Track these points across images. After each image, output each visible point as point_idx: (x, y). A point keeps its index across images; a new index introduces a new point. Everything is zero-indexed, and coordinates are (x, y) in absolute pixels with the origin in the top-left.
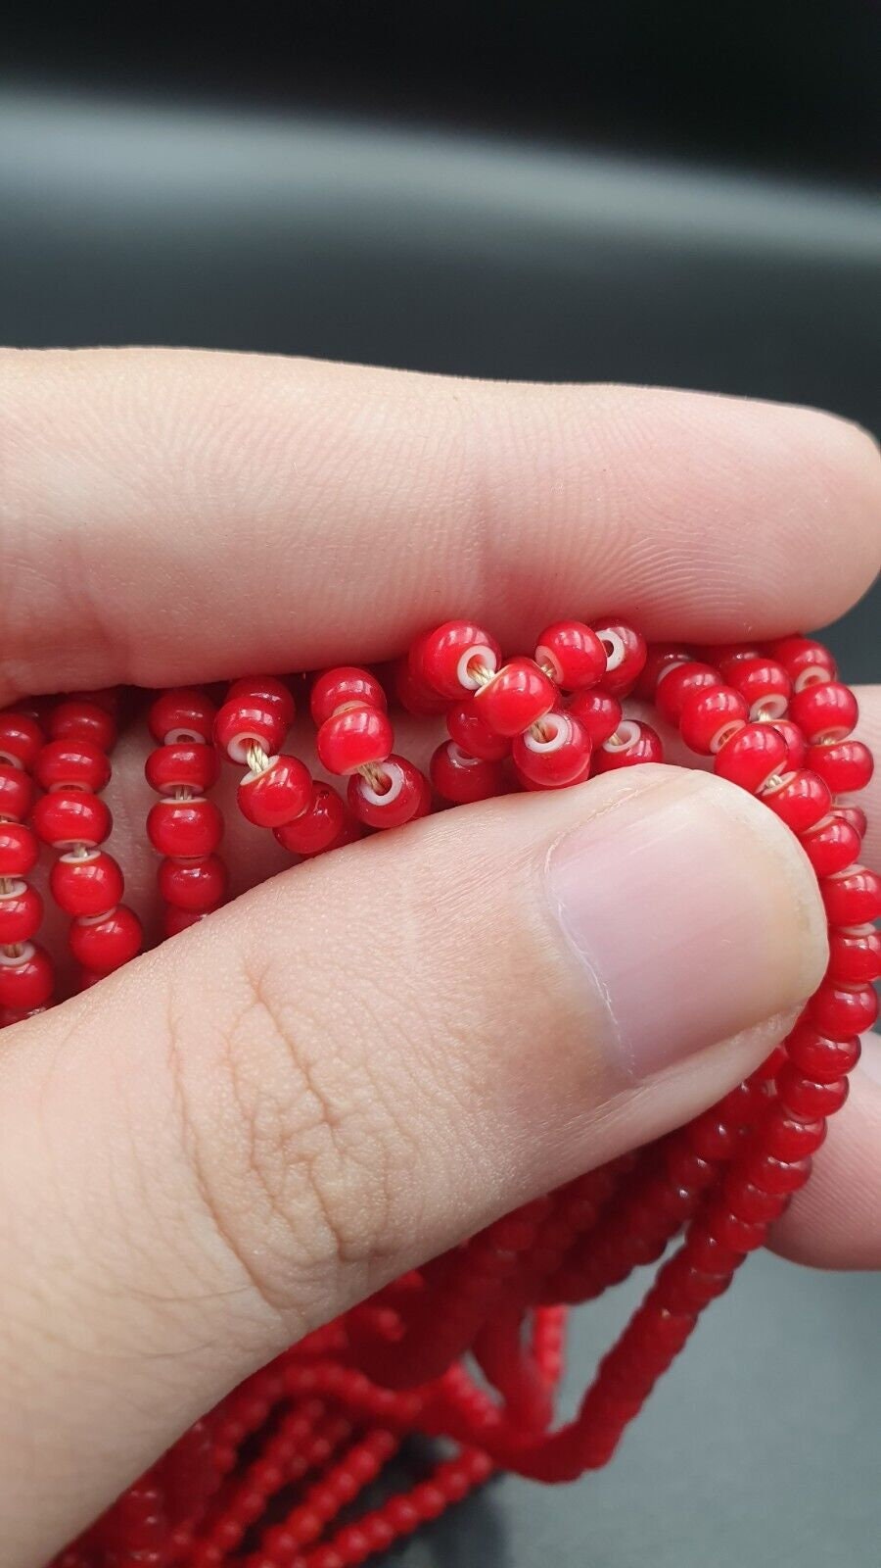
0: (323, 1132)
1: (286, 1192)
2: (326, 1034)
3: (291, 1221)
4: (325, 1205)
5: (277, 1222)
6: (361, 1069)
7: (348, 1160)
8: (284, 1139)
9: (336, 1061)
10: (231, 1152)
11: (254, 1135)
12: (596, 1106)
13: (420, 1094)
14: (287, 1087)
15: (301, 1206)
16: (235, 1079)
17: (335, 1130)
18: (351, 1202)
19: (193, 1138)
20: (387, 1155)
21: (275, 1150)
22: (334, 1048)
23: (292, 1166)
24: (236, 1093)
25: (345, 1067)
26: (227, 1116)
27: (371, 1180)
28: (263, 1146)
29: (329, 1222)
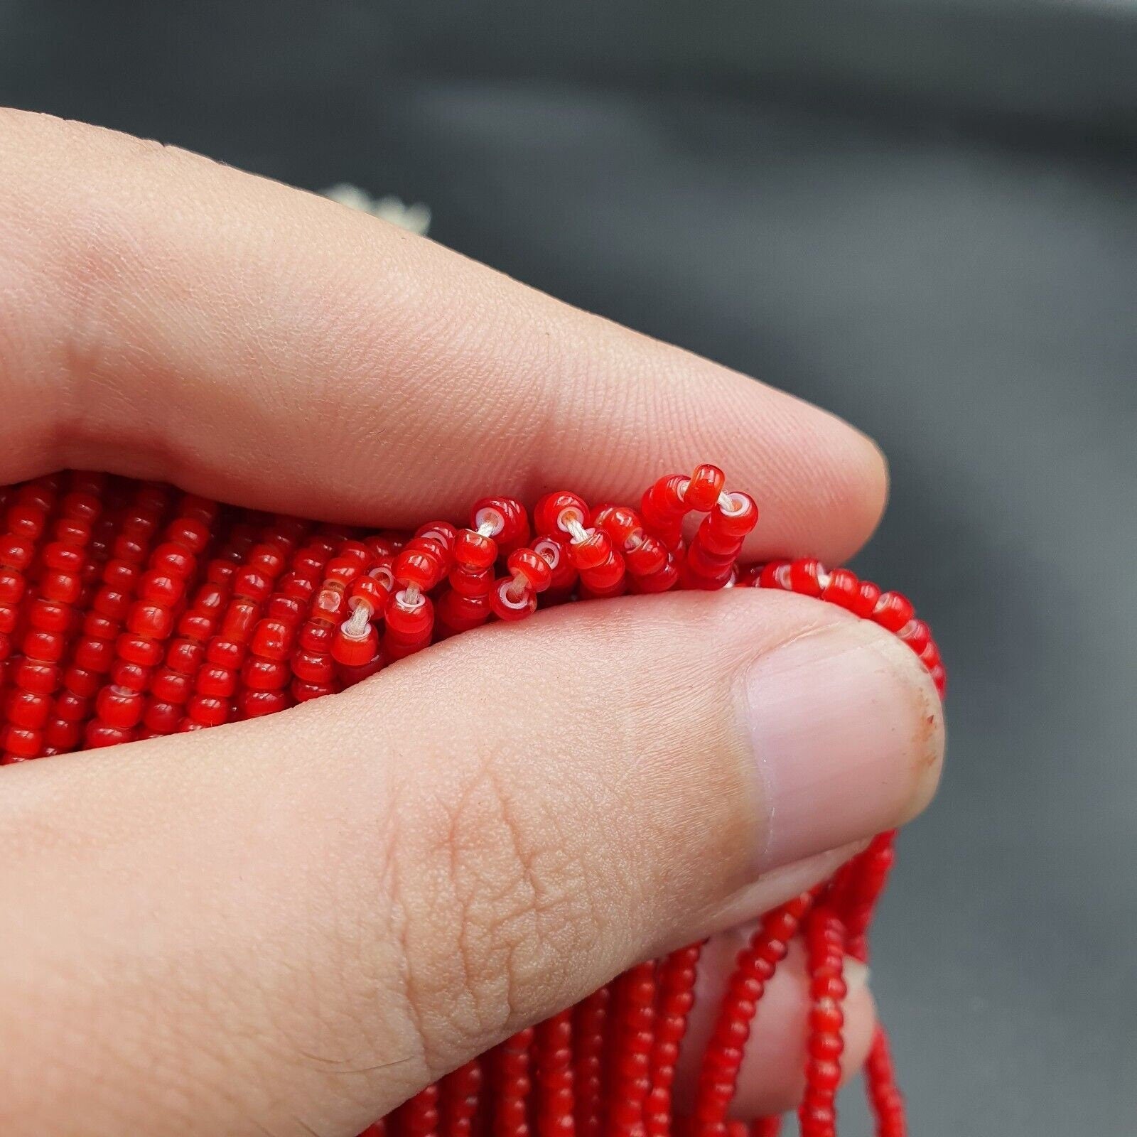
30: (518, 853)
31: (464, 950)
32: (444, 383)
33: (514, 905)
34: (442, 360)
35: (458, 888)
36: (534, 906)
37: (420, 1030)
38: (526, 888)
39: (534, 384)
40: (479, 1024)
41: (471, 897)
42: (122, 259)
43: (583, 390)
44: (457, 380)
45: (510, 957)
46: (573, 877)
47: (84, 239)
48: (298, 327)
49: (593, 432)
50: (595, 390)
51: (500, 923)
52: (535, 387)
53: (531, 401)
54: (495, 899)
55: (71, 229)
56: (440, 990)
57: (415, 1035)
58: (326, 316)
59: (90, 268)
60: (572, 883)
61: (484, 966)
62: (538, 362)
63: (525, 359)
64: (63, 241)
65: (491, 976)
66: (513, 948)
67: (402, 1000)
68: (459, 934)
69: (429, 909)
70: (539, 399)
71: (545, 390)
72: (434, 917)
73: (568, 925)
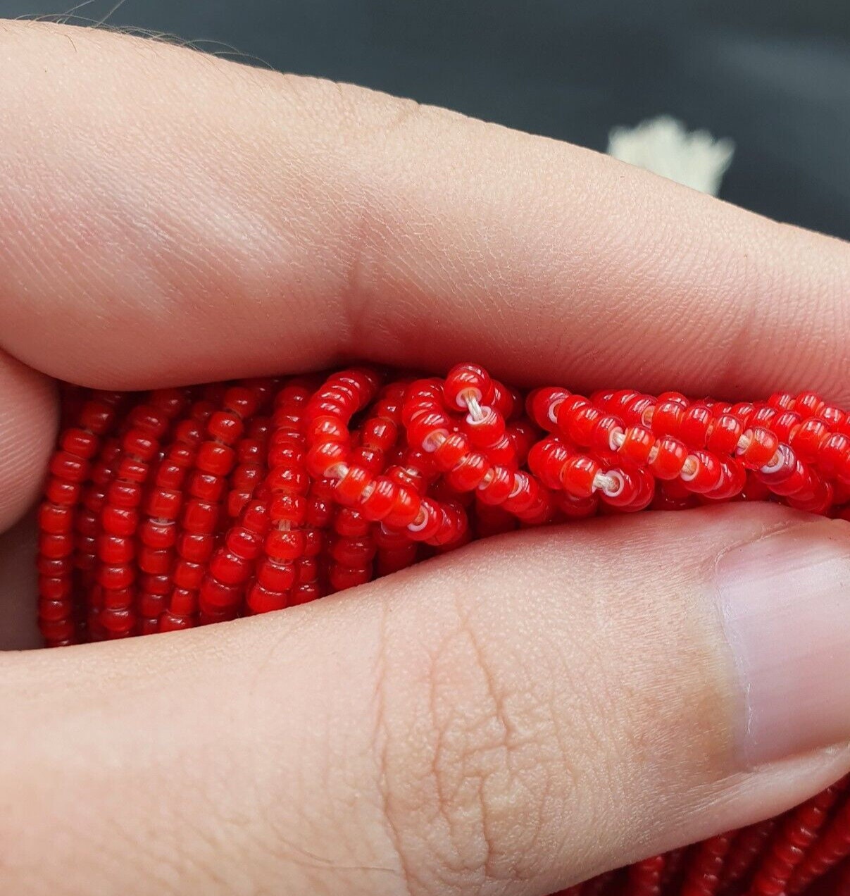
0: (501, 754)
1: (456, 800)
2: (523, 672)
3: (452, 824)
4: (486, 816)
5: (441, 823)
6: (547, 705)
7: (516, 782)
8: (466, 754)
9: (528, 696)
10: (416, 755)
11: (440, 745)
12: (718, 779)
13: (588, 736)
14: (478, 711)
15: (465, 814)
16: (433, 694)
17: (512, 753)
18: (510, 817)
19: (385, 737)
20: (549, 784)
21: (457, 761)
22: (528, 684)
23: (469, 779)
24: (432, 707)
25: (534, 701)
26: (418, 724)
27: (531, 802)
28: (447, 756)
29: (485, 831)
30: (491, 692)
31: (435, 771)
32: (654, 310)
33: (486, 738)
34: (653, 291)
35: (435, 717)
36: (505, 743)
37: (398, 849)
38: (498, 725)
39: (732, 303)
40: (456, 853)
41: (446, 727)
42: (387, 227)
43: (777, 303)
44: (664, 307)
45: (481, 787)
46: (542, 720)
47: (356, 213)
48: (531, 275)
49: (784, 338)
50: (788, 302)
51: (472, 752)
52: (733, 306)
53: (729, 318)
54: (468, 730)
55: (345, 205)
56: (415, 809)
57: (393, 855)
58: (555, 262)
59: (361, 237)
60: (541, 726)
61: (455, 793)
62: (735, 284)
63: (725, 282)
64: (339, 216)
65: (463, 803)
66: (484, 778)
67: (379, 814)
68: (433, 757)
69: (407, 731)
70: (736, 315)
71: (743, 306)
72: (411, 739)
73: (539, 767)
